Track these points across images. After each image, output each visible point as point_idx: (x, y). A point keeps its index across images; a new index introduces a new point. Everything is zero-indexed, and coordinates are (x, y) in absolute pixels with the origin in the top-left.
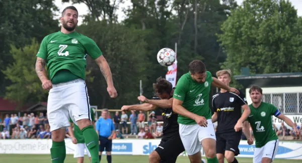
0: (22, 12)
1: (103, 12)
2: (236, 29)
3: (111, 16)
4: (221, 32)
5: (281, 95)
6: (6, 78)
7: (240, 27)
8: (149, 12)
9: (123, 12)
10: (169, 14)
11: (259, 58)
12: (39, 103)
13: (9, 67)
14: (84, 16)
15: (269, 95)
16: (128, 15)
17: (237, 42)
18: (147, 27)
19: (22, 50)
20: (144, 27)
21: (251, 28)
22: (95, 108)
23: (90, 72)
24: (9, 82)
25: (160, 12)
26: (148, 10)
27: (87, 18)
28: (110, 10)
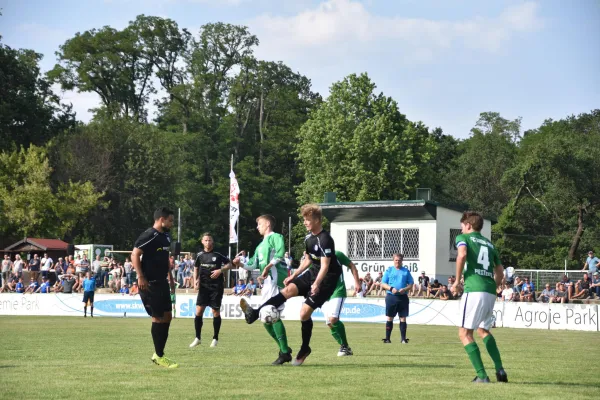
1: (124, 106)
2: (319, 135)
3: (136, 113)
4: (297, 141)
5: (379, 232)
7: (325, 133)
8: (194, 108)
9: (156, 107)
10: (223, 111)
11: (351, 178)
12: (25, 240)
14: (94, 111)
15: (363, 232)
16: (161, 111)
17: (320, 155)
18: (190, 130)
20: (185, 130)
21: (340, 135)
22: (110, 249)
23: (104, 193)
25: (209, 107)
26: (192, 104)
27: (100, 113)
28: (136, 102)
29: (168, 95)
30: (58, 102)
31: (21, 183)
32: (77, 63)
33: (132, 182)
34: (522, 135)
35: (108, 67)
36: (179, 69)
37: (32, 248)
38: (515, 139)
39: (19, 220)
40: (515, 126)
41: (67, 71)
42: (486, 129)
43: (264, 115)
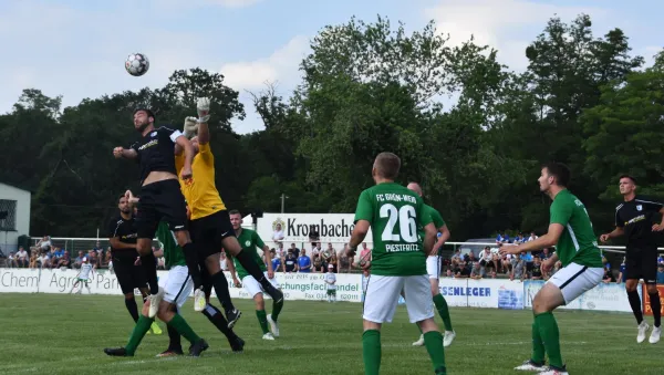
34: (62, 111)
38: (56, 116)
40: (56, 103)
42: (28, 105)
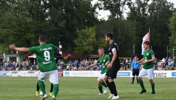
0: (82, 14)
1: (117, 14)
3: (121, 16)
6: (75, 44)
9: (126, 14)
10: (146, 15)
12: (90, 55)
13: (76, 39)
14: (109, 16)
16: (128, 15)
18: (136, 21)
19: (81, 31)
20: (135, 21)
24: (76, 46)
25: (142, 14)
26: (137, 13)
27: (110, 17)
28: (120, 13)
29: (130, 10)
30: (98, 14)
31: (88, 38)
32: (103, 2)
33: (120, 37)
35: (112, 2)
36: (133, 2)
37: (91, 57)
39: (87, 49)
41: (100, 4)
43: (159, 15)
